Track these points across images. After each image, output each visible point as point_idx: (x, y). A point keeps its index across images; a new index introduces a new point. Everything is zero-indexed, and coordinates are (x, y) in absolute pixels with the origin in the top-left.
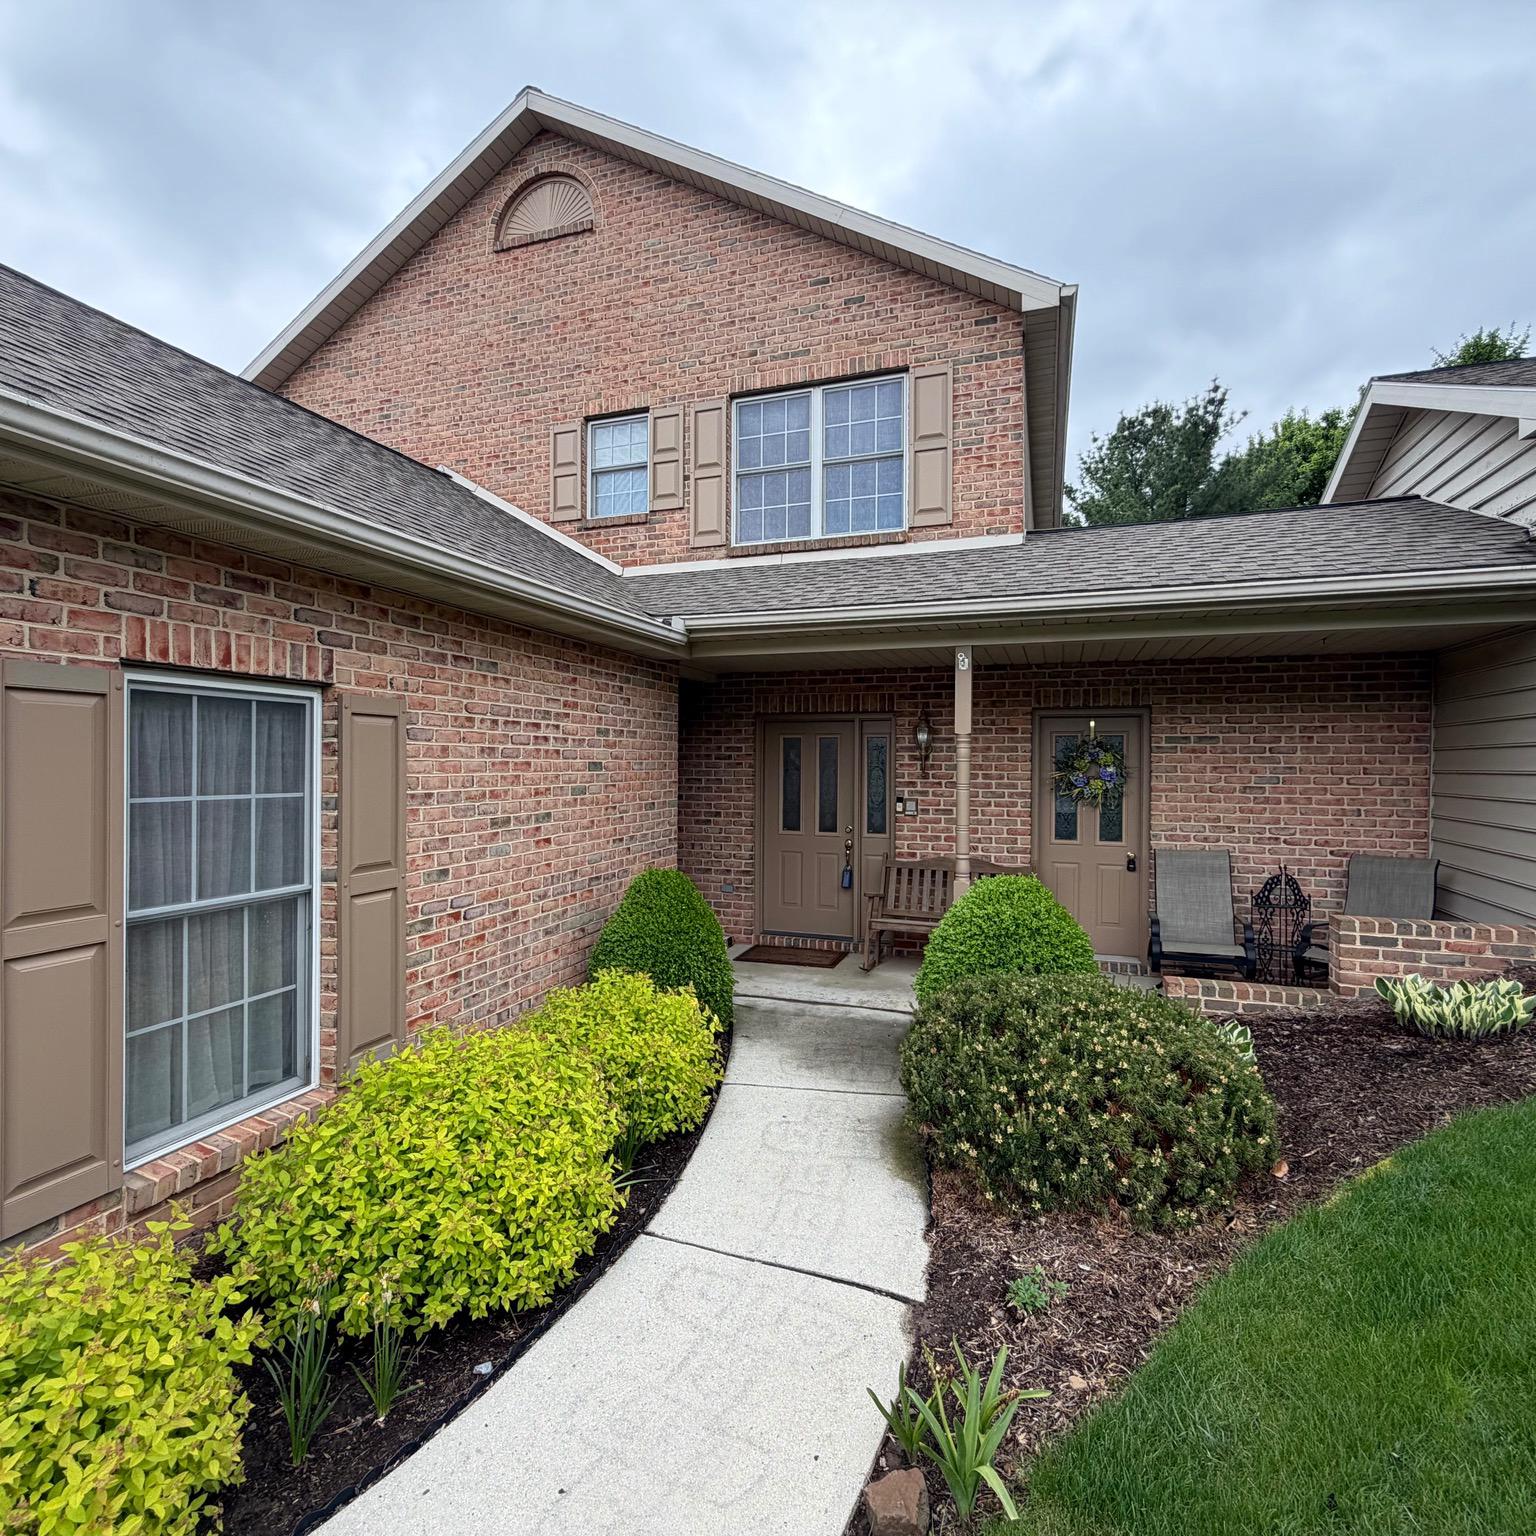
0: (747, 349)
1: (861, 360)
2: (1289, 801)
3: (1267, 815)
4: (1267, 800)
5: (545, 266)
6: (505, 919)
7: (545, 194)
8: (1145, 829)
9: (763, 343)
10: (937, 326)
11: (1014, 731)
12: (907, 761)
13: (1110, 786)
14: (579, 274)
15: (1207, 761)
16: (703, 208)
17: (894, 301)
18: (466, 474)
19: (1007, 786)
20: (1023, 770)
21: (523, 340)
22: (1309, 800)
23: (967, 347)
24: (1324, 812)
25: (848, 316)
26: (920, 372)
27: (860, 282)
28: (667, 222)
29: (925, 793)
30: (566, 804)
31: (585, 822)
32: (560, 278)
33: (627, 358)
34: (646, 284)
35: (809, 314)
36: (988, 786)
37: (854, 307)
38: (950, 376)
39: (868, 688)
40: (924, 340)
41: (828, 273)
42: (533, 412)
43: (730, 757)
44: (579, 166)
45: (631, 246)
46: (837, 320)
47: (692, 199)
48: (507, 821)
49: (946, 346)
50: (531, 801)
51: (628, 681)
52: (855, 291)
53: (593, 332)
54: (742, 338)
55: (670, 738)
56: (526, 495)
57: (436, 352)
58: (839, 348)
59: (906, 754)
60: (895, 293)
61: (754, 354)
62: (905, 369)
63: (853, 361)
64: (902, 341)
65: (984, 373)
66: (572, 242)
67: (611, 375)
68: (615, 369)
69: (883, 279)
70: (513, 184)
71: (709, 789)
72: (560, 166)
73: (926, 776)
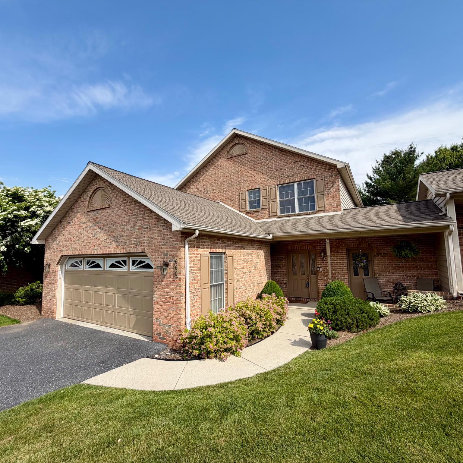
0: (280, 176)
1: (304, 177)
2: (405, 267)
3: (401, 270)
4: (400, 267)
5: (238, 160)
6: (246, 289)
7: (237, 147)
8: (373, 273)
9: (283, 174)
10: (320, 170)
11: (343, 253)
12: (319, 259)
13: (365, 264)
14: (245, 162)
15: (386, 259)
16: (270, 149)
17: (311, 165)
18: (222, 202)
19: (342, 264)
20: (345, 261)
21: (234, 175)
22: (410, 267)
23: (326, 174)
24: (414, 269)
25: (301, 169)
26: (317, 179)
27: (304, 162)
28: (263, 151)
29: (324, 266)
30: (253, 270)
31: (256, 273)
32: (241, 163)
33: (255, 178)
34: (259, 164)
35: (293, 168)
36: (338, 264)
37: (302, 167)
38: (324, 180)
39: (310, 244)
40: (317, 173)
41: (296, 160)
42: (236, 189)
43: (280, 259)
44: (244, 141)
45: (256, 156)
46: (299, 169)
47: (267, 147)
48: (245, 273)
49: (322, 174)
50: (248, 269)
51: (262, 246)
52: (302, 164)
53: (248, 173)
54: (279, 173)
55: (269, 256)
56: (235, 206)
57: (216, 178)
58: (299, 175)
59: (319, 258)
60: (311, 164)
61: (282, 176)
62: (314, 179)
63: (303, 177)
64: (313, 173)
65: (331, 179)
66: (243, 156)
67: (252, 181)
68: (253, 180)
69: (308, 161)
70: (231, 145)
71: (276, 266)
72: (241, 142)
73: (324, 263)
